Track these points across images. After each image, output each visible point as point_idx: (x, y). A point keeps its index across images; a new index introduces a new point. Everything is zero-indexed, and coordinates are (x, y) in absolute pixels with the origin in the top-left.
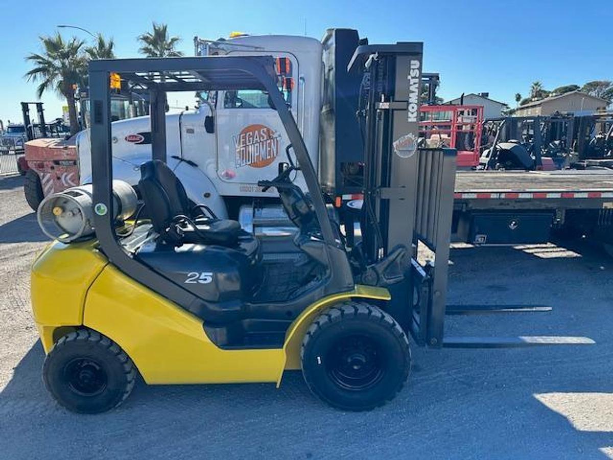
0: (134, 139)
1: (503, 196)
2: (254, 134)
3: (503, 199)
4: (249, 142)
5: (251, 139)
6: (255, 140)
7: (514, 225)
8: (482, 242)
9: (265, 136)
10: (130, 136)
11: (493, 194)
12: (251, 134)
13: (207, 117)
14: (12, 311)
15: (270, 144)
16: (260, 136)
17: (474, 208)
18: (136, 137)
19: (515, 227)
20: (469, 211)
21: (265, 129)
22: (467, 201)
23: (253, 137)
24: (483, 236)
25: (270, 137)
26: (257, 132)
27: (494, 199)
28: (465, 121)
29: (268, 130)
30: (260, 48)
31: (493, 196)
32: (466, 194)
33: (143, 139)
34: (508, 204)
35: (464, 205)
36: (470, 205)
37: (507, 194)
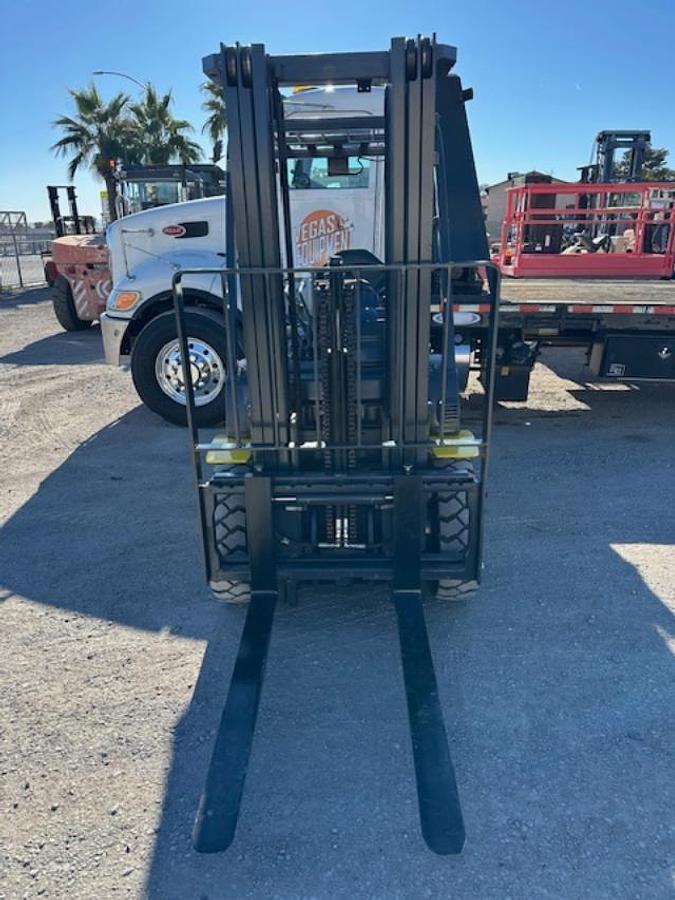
0: (174, 231)
1: (651, 311)
2: (318, 223)
3: (651, 315)
4: (313, 234)
5: (315, 230)
6: (320, 231)
7: (667, 352)
8: (619, 374)
9: (333, 226)
10: (169, 228)
11: (637, 308)
12: (316, 223)
14: (38, 433)
15: (339, 236)
16: (327, 226)
17: (608, 326)
18: (176, 228)
19: (669, 354)
20: (604, 331)
21: (333, 217)
22: (599, 317)
23: (317, 227)
24: (621, 365)
25: (339, 227)
26: (322, 221)
27: (638, 314)
29: (337, 218)
30: (329, 106)
31: (637, 310)
32: (598, 307)
33: (184, 231)
34: (658, 323)
35: (595, 323)
36: (603, 323)
37: (657, 308)
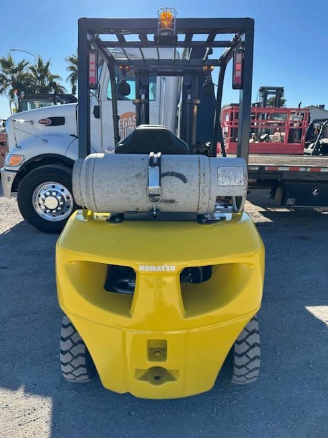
0: (45, 122)
1: (308, 170)
2: (128, 119)
3: (309, 172)
4: (125, 125)
5: (126, 123)
6: (129, 124)
7: (317, 192)
8: (292, 204)
10: (42, 120)
11: (301, 168)
12: (126, 119)
13: (95, 106)
16: (133, 121)
17: (287, 178)
18: (46, 120)
19: (318, 193)
20: (283, 181)
22: (281, 173)
23: (127, 121)
24: (293, 199)
26: (130, 118)
27: (302, 172)
28: (295, 119)
30: (134, 55)
31: (301, 170)
32: (281, 167)
33: (51, 122)
34: (312, 176)
35: (280, 176)
36: (284, 176)
37: (312, 168)
